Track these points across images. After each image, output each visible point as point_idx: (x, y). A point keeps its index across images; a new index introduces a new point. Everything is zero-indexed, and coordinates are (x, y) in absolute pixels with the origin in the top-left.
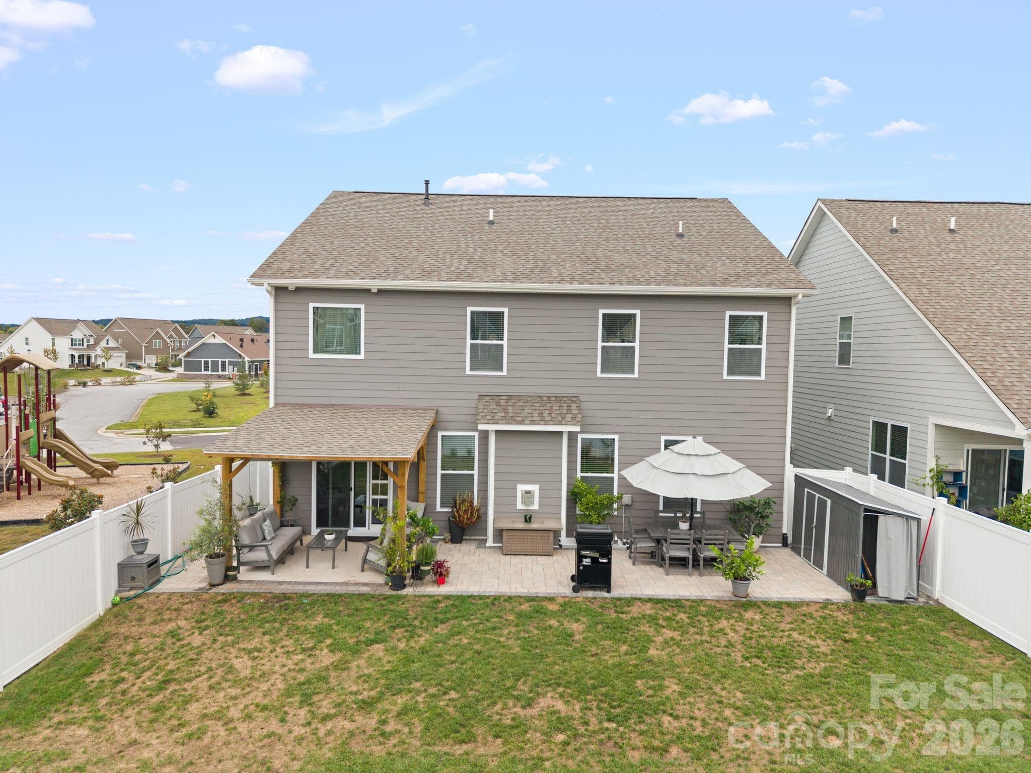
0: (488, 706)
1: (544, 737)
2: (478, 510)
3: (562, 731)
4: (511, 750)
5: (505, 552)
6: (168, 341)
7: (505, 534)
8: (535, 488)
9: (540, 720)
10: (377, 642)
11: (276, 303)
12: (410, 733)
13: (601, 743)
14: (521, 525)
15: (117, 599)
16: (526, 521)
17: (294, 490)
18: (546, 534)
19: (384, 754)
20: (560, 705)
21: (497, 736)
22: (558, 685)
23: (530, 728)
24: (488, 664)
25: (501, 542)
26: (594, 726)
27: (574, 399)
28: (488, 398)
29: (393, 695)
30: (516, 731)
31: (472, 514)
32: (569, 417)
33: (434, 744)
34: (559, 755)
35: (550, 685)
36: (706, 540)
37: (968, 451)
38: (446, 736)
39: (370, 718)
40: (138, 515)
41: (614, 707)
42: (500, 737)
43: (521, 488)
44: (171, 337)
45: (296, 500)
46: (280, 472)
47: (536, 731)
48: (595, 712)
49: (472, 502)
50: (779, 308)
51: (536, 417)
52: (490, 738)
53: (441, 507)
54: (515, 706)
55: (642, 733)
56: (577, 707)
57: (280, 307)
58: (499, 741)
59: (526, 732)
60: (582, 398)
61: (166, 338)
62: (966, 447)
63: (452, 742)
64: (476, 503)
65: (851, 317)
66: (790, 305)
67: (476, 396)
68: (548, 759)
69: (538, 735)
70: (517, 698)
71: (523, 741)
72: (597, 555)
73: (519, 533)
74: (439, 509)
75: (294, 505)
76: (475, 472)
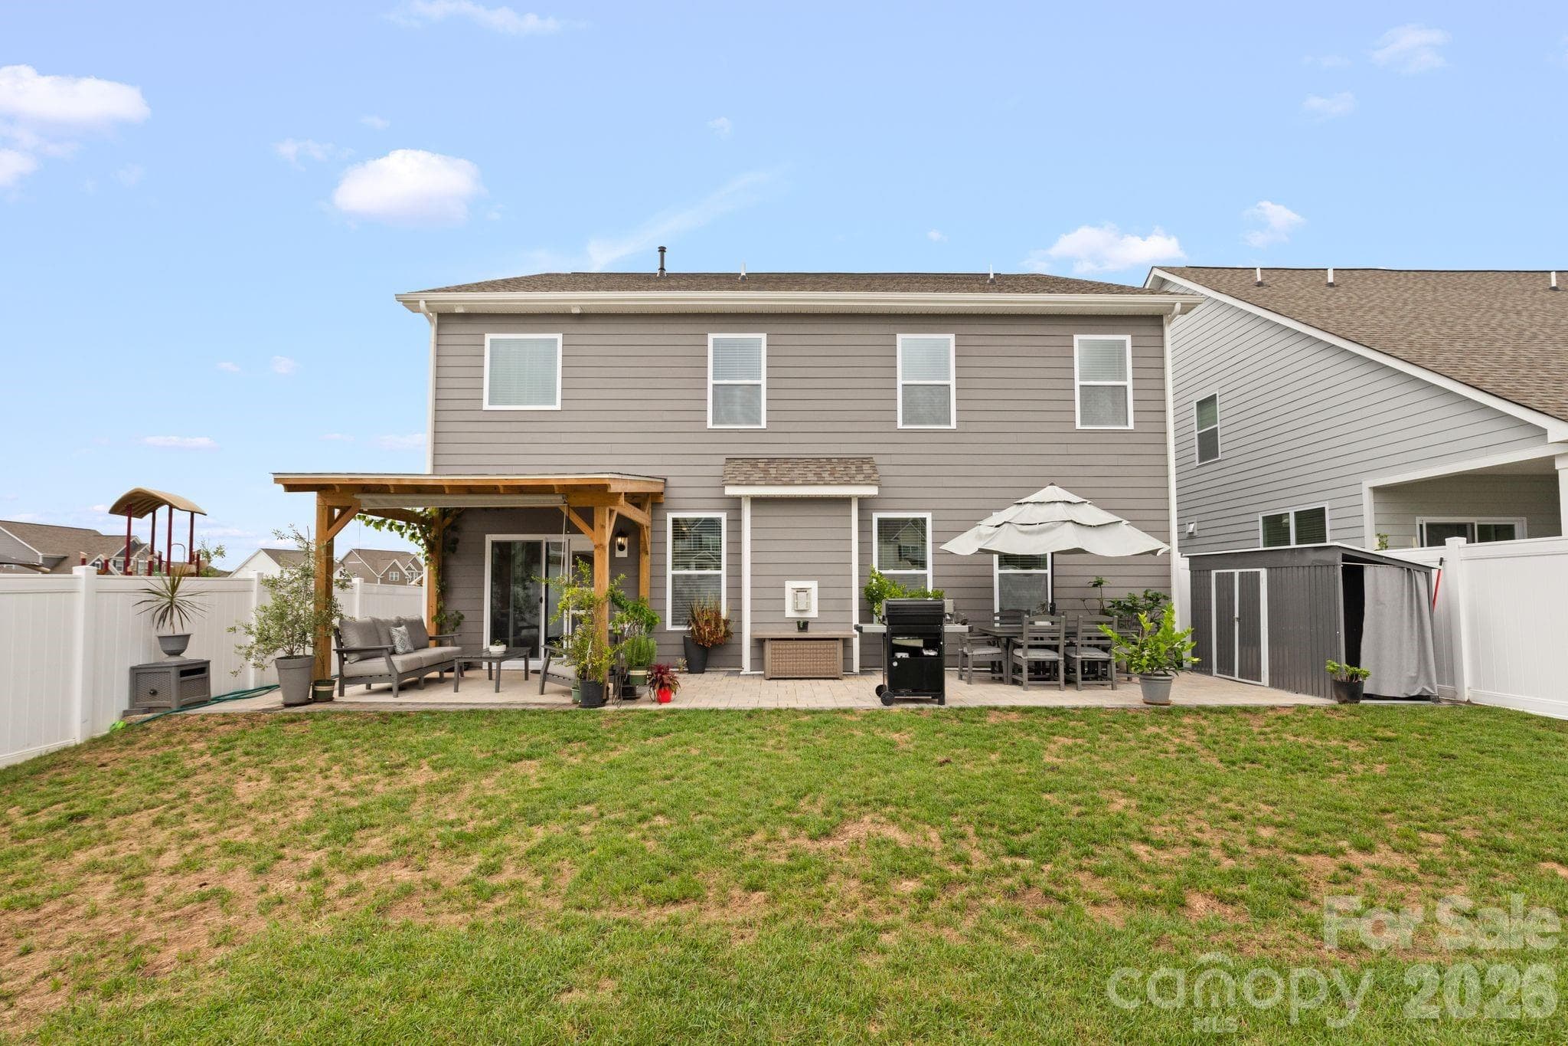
0: (735, 836)
1: (871, 886)
2: (726, 622)
3: (912, 875)
4: (789, 912)
5: (769, 675)
6: (406, 573)
7: (768, 646)
8: (813, 585)
9: (856, 856)
10: (530, 757)
11: (438, 335)
12: (545, 887)
13: (1012, 894)
14: (794, 633)
15: (121, 725)
16: (799, 628)
17: (459, 603)
18: (831, 644)
19: (463, 929)
20: (892, 832)
21: (754, 888)
22: (885, 803)
23: (832, 871)
24: (738, 777)
25: (762, 668)
26: (980, 860)
27: (866, 460)
28: (740, 461)
29: (531, 825)
30: (798, 877)
31: (717, 625)
32: (860, 477)
33: (597, 907)
34: (913, 919)
35: (866, 804)
36: (1084, 631)
37: (1421, 526)
38: (630, 890)
39: (461, 863)
40: (173, 593)
41: (1014, 833)
42: (762, 889)
43: (790, 585)
44: (409, 568)
45: (462, 617)
46: (438, 575)
47: (847, 875)
48: (974, 840)
49: (718, 613)
50: (1146, 330)
51: (811, 477)
52: (737, 892)
53: (673, 624)
54: (794, 837)
55: (1099, 874)
56: (934, 835)
57: (445, 340)
58: (758, 897)
59: (824, 878)
60: (877, 459)
61: (403, 570)
62: (1418, 520)
63: (640, 900)
64: (724, 615)
65: (1213, 398)
66: (1162, 326)
67: (722, 460)
68: (887, 929)
69: (854, 883)
70: (800, 825)
71: (819, 895)
72: (919, 643)
73: (790, 645)
74: (669, 627)
75: (458, 624)
76: (723, 572)
